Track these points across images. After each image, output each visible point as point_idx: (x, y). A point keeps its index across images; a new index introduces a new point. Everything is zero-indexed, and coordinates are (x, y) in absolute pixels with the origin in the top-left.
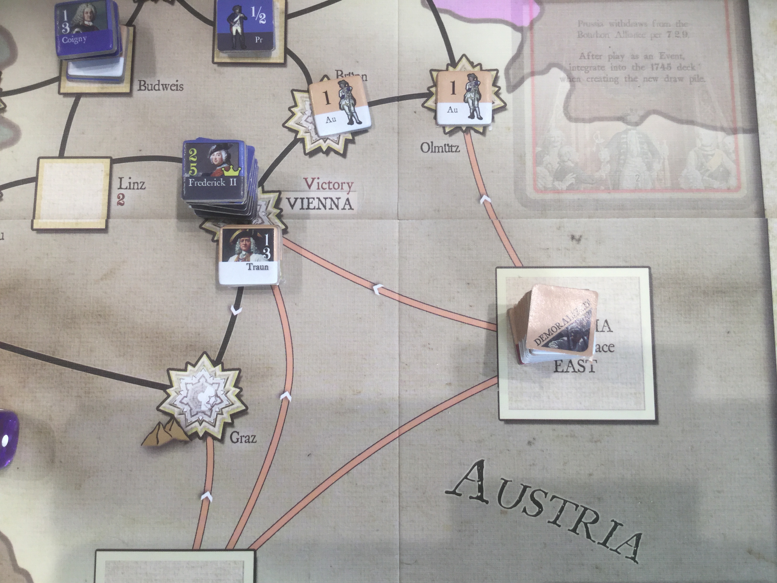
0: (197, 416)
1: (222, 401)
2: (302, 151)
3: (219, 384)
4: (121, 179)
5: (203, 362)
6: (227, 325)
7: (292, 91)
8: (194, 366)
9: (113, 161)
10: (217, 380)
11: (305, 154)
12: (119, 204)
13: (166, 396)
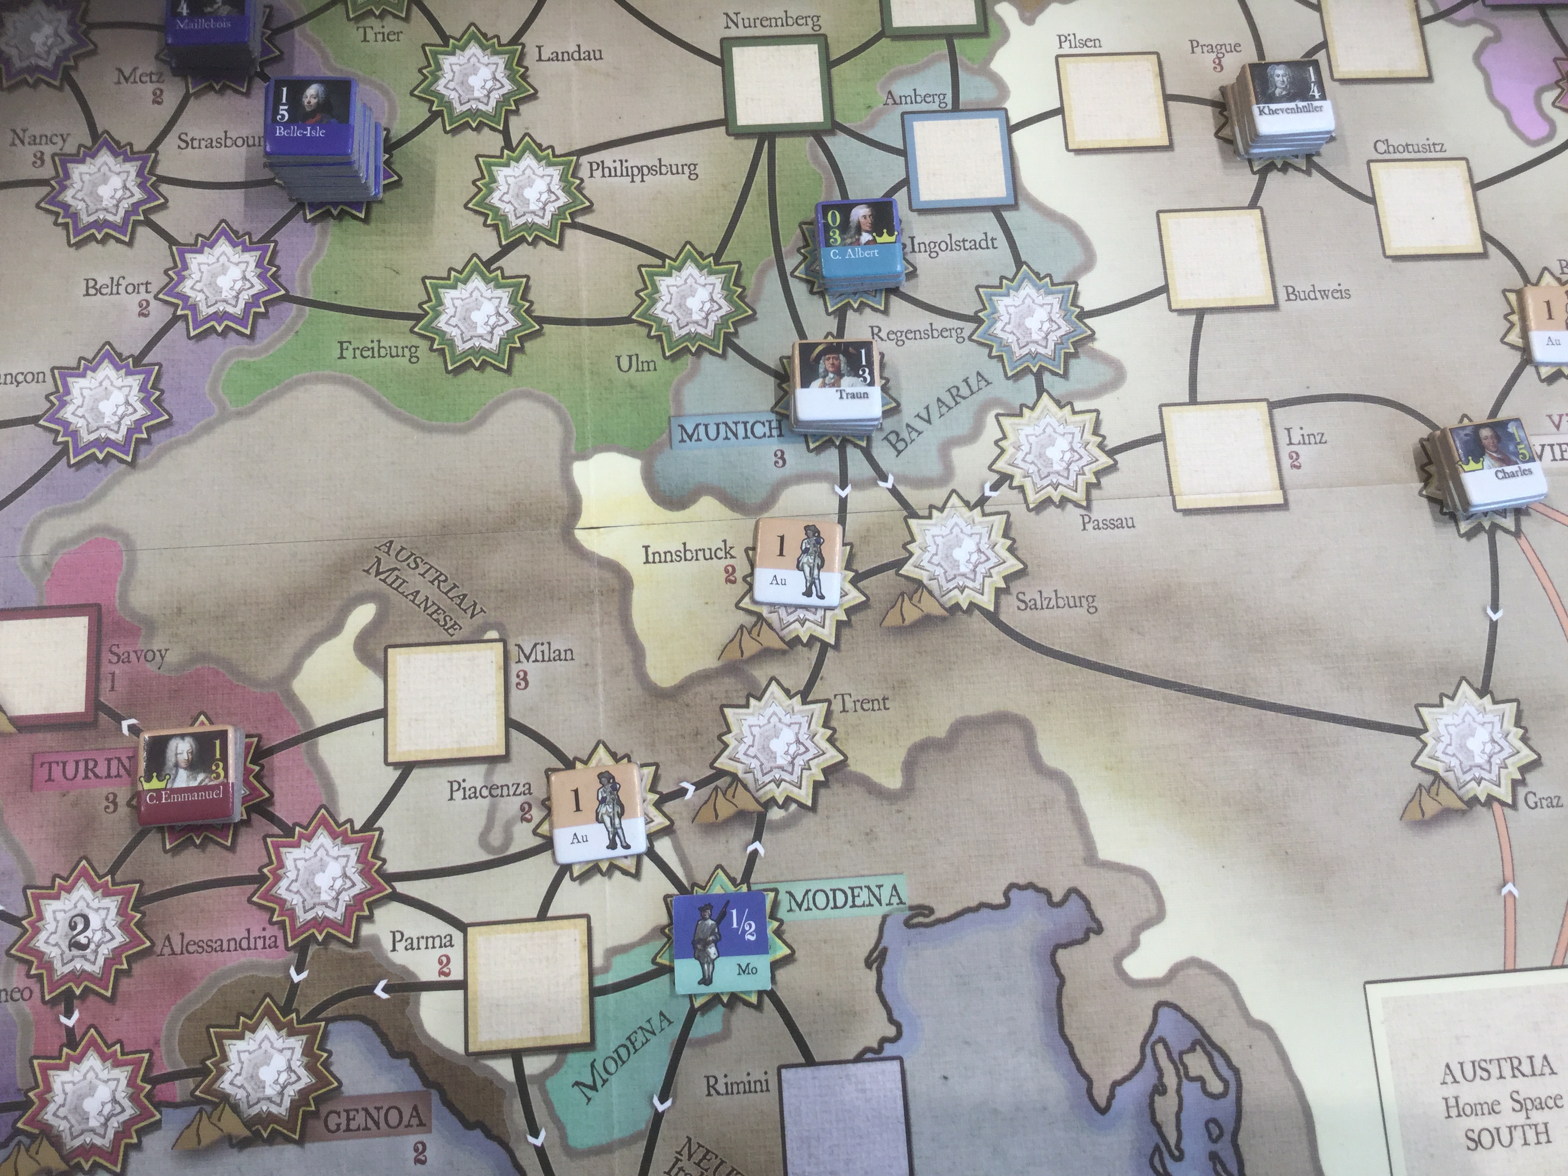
0: (1472, 772)
1: (1502, 749)
2: (1536, 376)
3: (1493, 723)
4: (1288, 430)
5: (1464, 693)
6: (1486, 636)
7: (1504, 291)
8: (1452, 698)
9: (1273, 406)
10: (1489, 717)
11: (1542, 381)
12: (1293, 466)
13: (1420, 745)
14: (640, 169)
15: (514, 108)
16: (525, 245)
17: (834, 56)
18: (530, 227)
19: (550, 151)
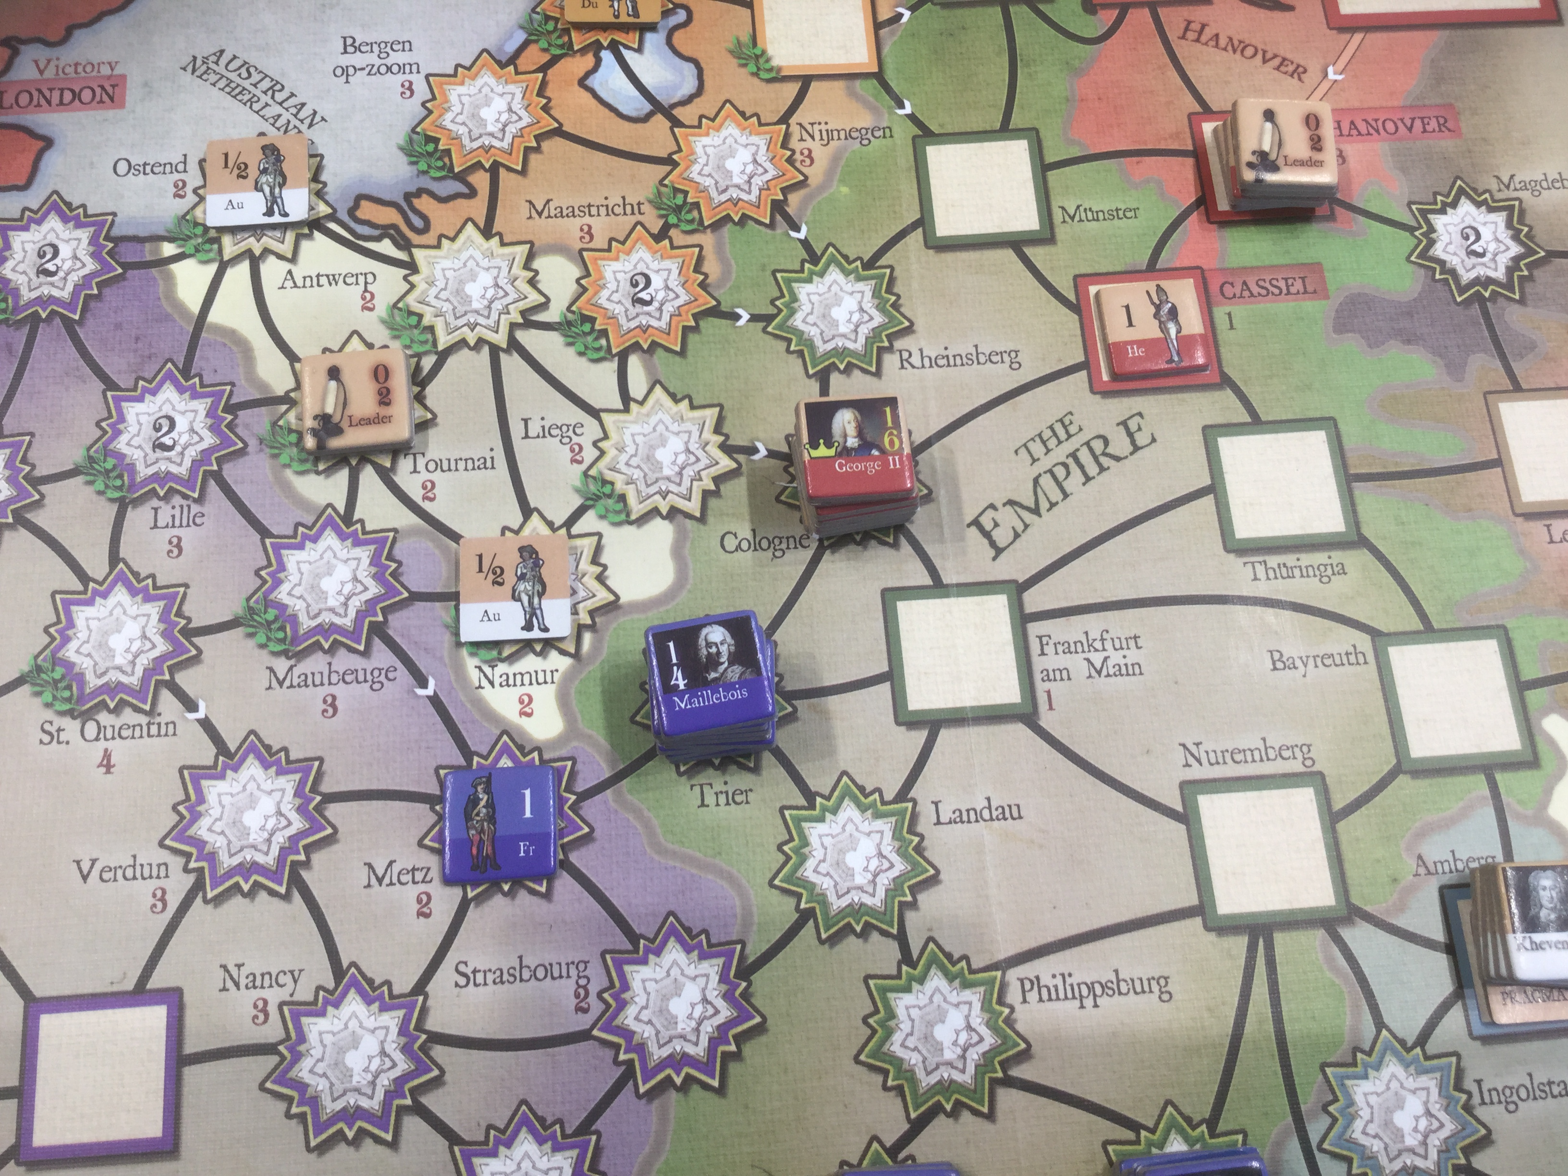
14: (1091, 988)
15: (909, 898)
16: (942, 1117)
17: (1338, 804)
18: (946, 1087)
19: (963, 963)
